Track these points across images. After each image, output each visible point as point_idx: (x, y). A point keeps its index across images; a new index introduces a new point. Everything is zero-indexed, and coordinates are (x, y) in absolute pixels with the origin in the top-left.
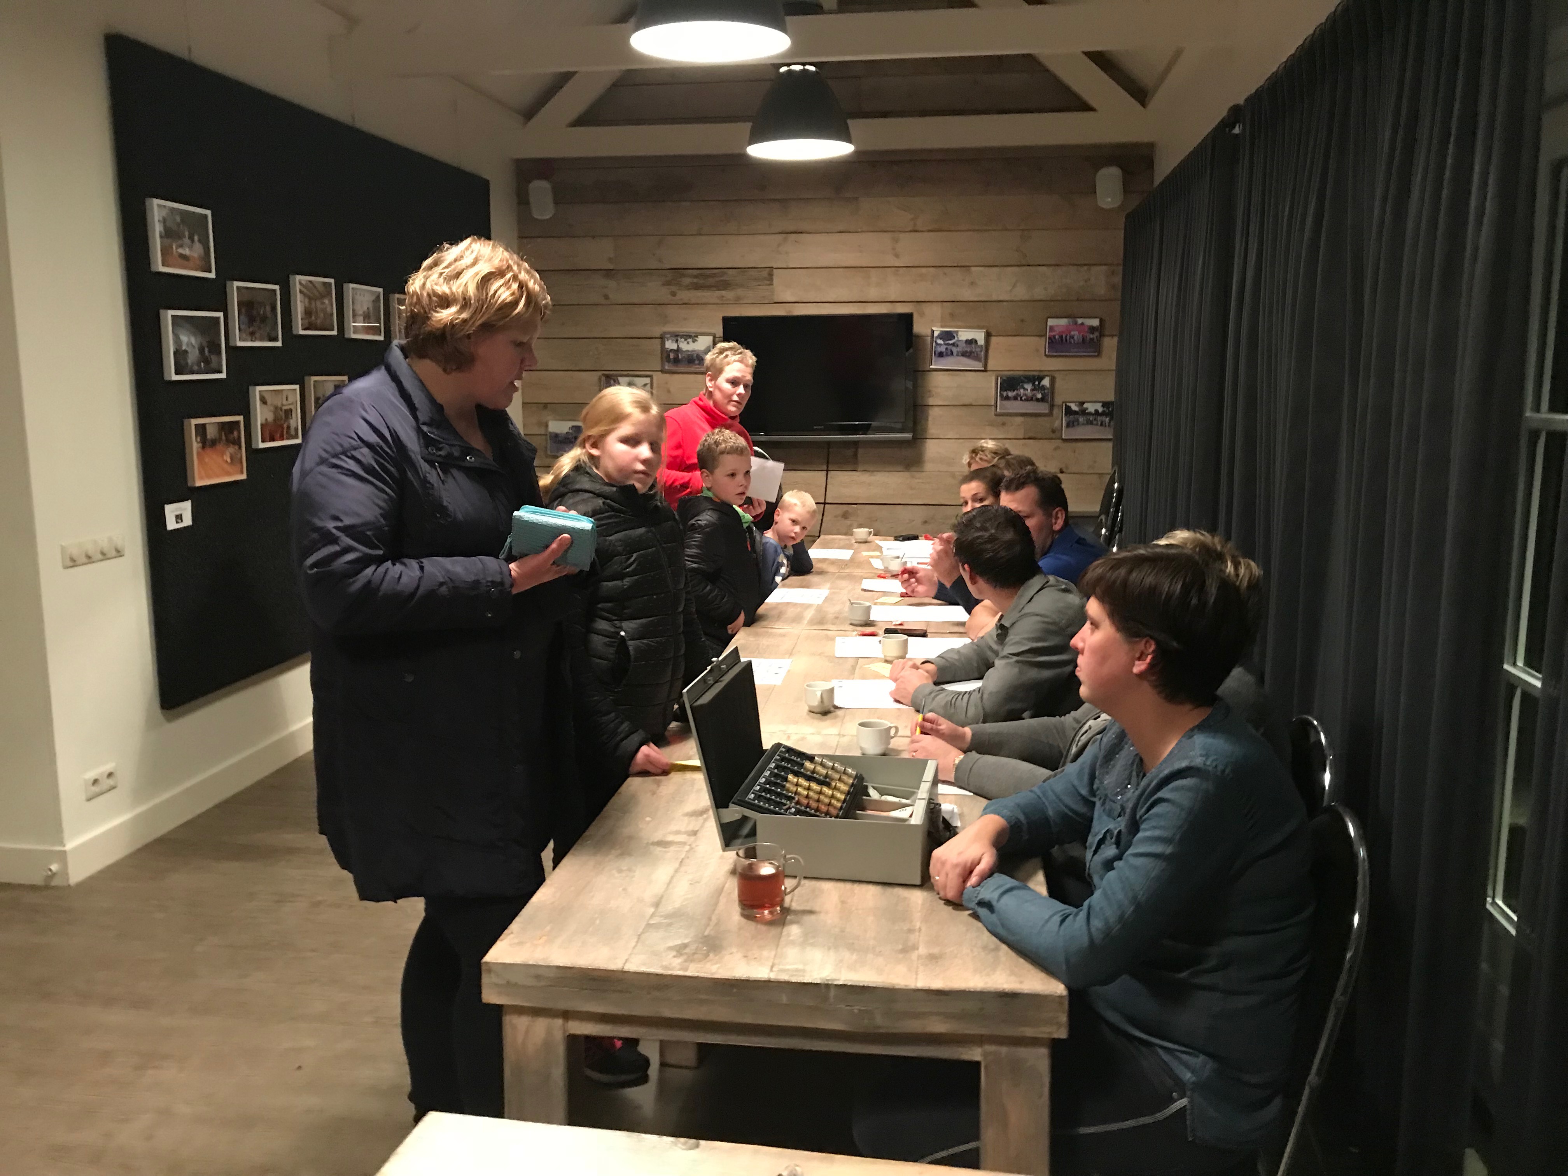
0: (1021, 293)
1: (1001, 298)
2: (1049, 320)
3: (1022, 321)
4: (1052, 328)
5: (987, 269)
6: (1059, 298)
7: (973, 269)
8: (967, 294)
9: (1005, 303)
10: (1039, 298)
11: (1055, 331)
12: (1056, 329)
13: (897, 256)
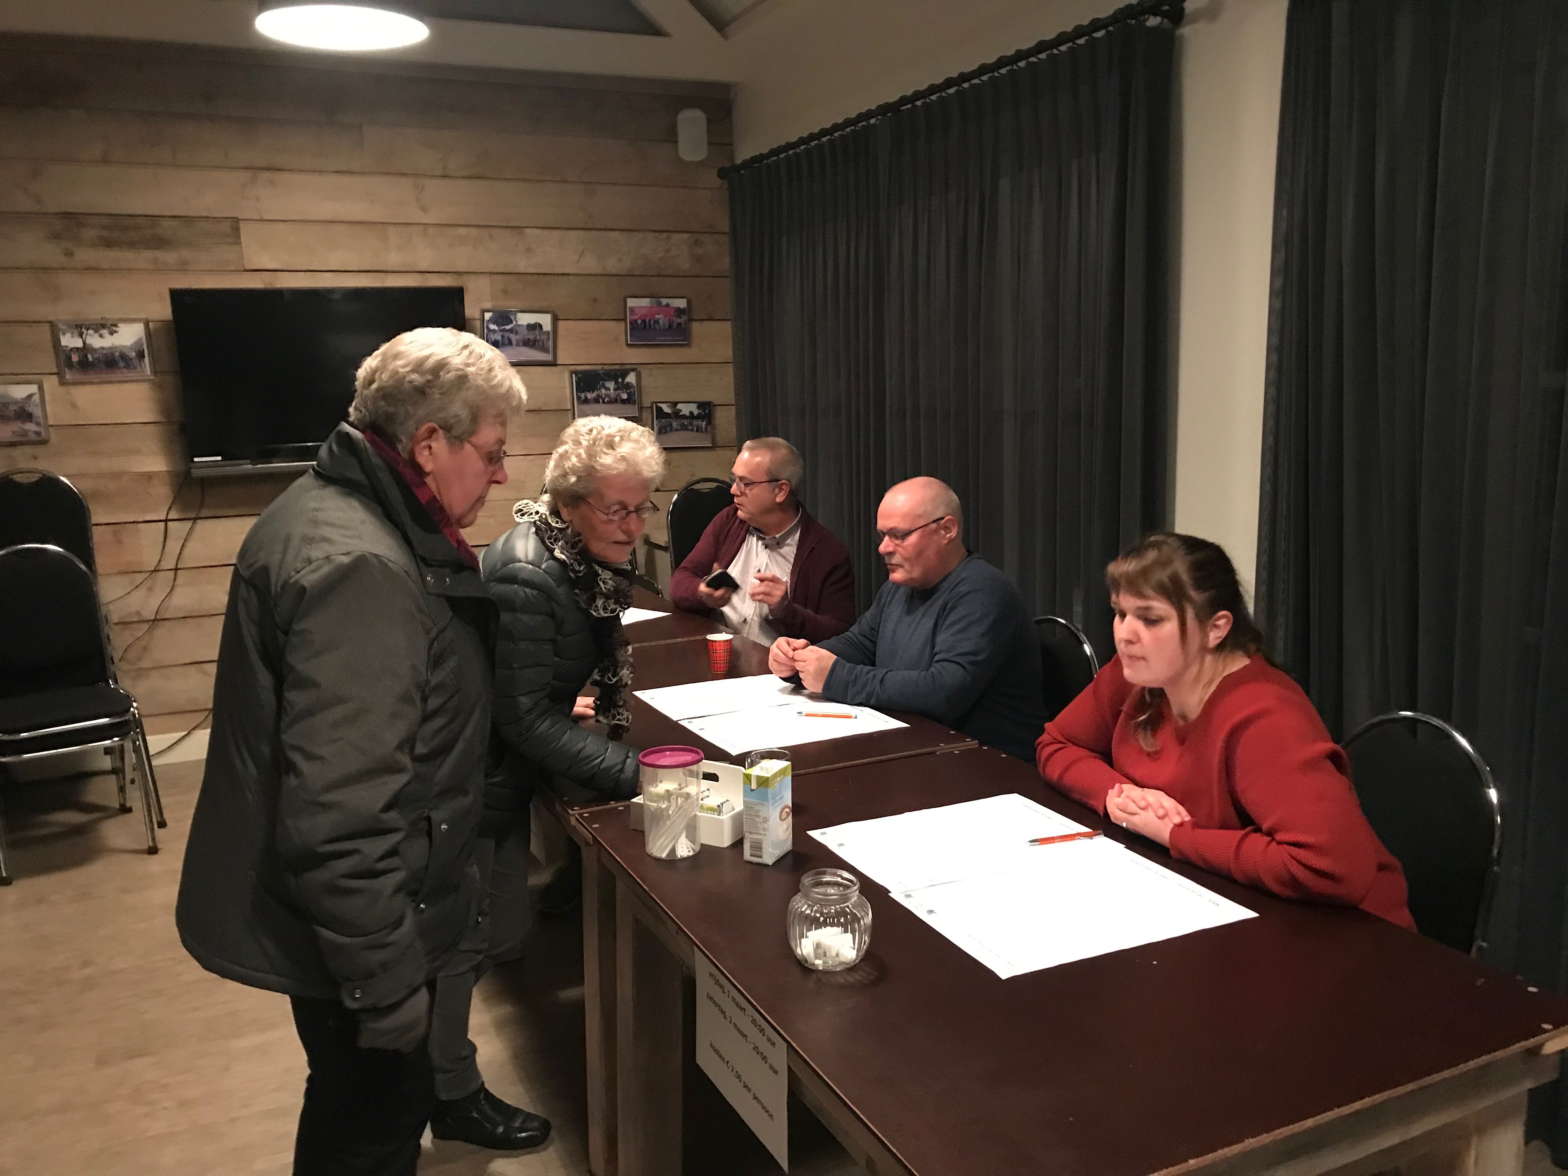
0: (590, 264)
1: (567, 271)
2: (628, 300)
3: (595, 300)
4: (632, 310)
5: (546, 232)
6: (637, 273)
7: (527, 231)
8: (522, 264)
9: (571, 278)
10: (614, 272)
11: (636, 315)
12: (637, 311)
13: (424, 209)
